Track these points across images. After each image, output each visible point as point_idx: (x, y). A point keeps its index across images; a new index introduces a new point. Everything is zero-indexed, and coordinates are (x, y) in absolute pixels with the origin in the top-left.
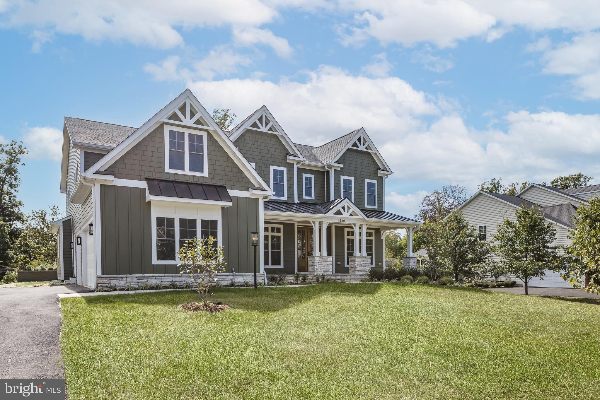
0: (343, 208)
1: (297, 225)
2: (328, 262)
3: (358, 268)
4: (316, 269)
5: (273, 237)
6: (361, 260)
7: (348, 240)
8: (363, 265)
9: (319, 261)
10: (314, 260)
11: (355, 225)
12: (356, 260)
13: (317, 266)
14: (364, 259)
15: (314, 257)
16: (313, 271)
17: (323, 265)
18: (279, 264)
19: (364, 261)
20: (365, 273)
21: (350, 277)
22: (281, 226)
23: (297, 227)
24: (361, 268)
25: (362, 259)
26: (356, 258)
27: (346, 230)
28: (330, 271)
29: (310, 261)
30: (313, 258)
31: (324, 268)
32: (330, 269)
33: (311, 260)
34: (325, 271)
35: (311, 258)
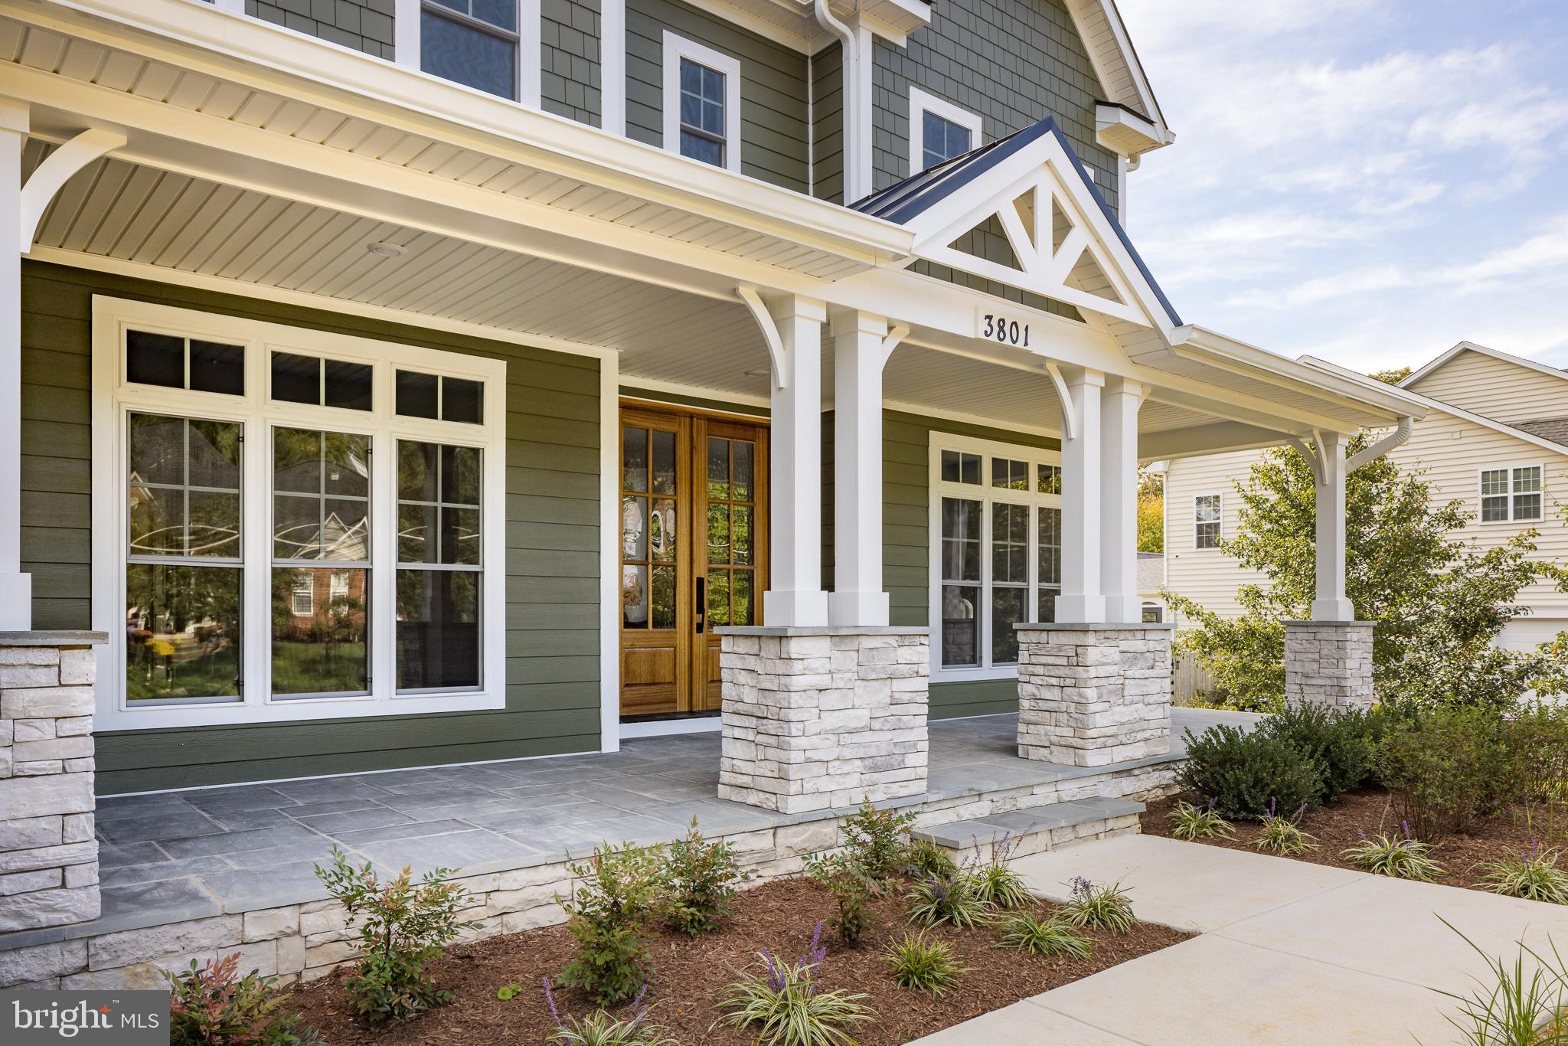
0: (1026, 202)
1: (623, 390)
2: (898, 685)
3: (1103, 719)
4: (796, 756)
5: (411, 454)
6: (1117, 657)
7: (950, 505)
8: (1131, 689)
9: (824, 681)
10: (780, 667)
11: (1073, 374)
12: (1092, 655)
13: (812, 727)
14: (1136, 645)
15: (781, 637)
16: (767, 769)
17: (862, 717)
18: (468, 675)
19: (1134, 657)
20: (1139, 751)
21: (1053, 798)
22: (492, 375)
23: (624, 407)
24: (1122, 713)
25: (1124, 645)
26: (1091, 639)
27: (939, 442)
28: (912, 760)
29: (743, 678)
30: (770, 648)
31: (868, 736)
32: (912, 747)
33: (752, 662)
34: (875, 769)
35: (743, 646)
